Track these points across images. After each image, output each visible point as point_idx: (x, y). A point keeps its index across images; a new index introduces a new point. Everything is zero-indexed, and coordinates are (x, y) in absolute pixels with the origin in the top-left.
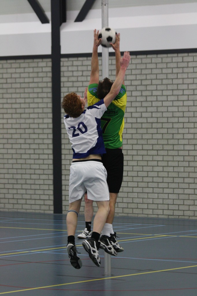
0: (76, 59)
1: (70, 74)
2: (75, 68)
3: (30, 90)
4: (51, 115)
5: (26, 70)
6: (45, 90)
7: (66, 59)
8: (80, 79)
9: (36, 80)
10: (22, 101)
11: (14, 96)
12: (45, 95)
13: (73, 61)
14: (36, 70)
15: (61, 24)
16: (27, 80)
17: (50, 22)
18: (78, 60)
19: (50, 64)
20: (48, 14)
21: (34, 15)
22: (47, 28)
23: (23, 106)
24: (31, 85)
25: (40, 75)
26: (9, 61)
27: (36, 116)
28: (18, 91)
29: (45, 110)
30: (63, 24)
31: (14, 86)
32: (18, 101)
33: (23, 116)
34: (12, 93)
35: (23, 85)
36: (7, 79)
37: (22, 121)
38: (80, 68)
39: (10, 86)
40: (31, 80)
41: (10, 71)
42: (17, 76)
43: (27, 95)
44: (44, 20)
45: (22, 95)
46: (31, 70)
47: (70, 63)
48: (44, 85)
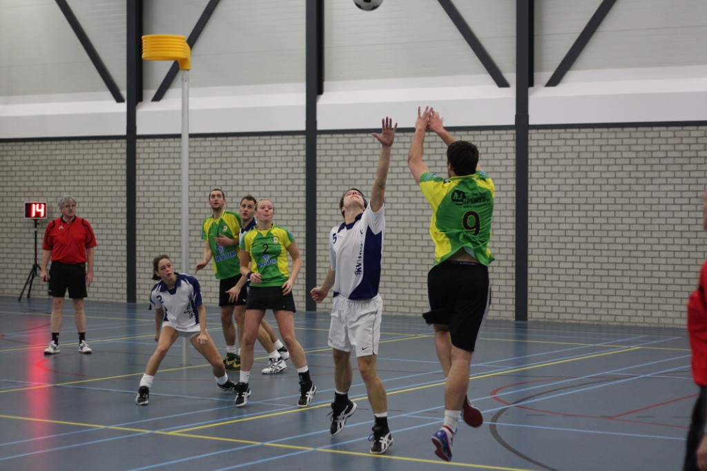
0: (152, 140)
1: (146, 156)
2: (151, 150)
3: (104, 173)
4: (125, 199)
5: (100, 151)
6: (119, 172)
7: (142, 140)
8: (156, 161)
9: (109, 162)
10: (95, 183)
11: (86, 178)
12: (119, 178)
13: (149, 142)
14: (110, 151)
15: (137, 104)
16: (100, 162)
17: (126, 101)
18: (154, 142)
19: (125, 145)
20: (124, 93)
21: (109, 94)
22: (123, 107)
23: (95, 189)
24: (105, 167)
25: (115, 156)
26: (81, 142)
27: (109, 199)
28: (90, 173)
29: (119, 194)
30: (140, 104)
31: (86, 168)
32: (90, 184)
33: (96, 199)
34: (84, 176)
35: (96, 167)
36: (79, 160)
37: (95, 205)
38: (156, 150)
39: (81, 168)
40: (104, 162)
41: (81, 152)
42: (90, 157)
43: (100, 178)
44: (119, 99)
45: (95, 178)
46: (105, 151)
47: (145, 145)
48: (119, 167)
